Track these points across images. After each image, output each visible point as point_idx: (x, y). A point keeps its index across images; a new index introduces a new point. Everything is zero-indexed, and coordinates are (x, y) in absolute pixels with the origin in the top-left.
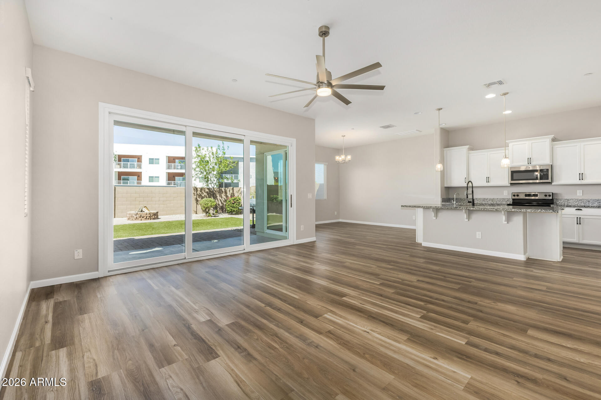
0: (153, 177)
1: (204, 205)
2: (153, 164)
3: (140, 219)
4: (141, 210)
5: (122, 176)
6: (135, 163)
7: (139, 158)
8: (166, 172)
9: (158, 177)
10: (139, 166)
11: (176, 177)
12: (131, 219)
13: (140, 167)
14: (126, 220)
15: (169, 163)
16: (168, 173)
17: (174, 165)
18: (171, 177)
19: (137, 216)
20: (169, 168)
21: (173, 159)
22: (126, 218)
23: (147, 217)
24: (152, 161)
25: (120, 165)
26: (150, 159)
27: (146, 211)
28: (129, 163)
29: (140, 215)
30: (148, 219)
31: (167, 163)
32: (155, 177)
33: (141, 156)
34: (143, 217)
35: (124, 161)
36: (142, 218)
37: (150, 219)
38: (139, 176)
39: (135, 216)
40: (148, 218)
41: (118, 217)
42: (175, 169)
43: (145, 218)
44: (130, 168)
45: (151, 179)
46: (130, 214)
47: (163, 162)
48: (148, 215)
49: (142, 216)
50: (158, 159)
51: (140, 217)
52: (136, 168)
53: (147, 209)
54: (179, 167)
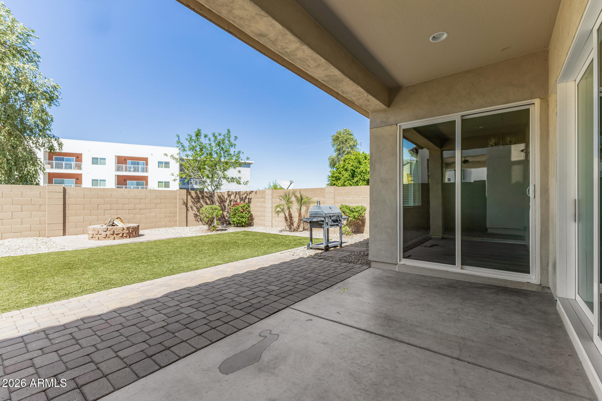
0: (97, 180)
1: (208, 215)
2: (98, 164)
3: (113, 237)
4: (112, 223)
5: (54, 179)
6: (73, 163)
7: (78, 157)
8: (115, 175)
9: (105, 181)
10: (77, 167)
11: (128, 181)
12: (97, 238)
13: (79, 167)
14: (87, 240)
15: (118, 163)
16: (118, 176)
17: (125, 166)
18: (122, 181)
19: (108, 233)
20: (118, 169)
21: (124, 159)
22: (86, 236)
23: (123, 234)
24: (95, 161)
25: (51, 164)
26: (93, 158)
27: (120, 225)
28: (64, 163)
29: (112, 230)
30: (126, 237)
31: (116, 164)
32: (100, 180)
33: (81, 154)
34: (117, 234)
35: (57, 159)
36: (115, 236)
37: (128, 237)
38: (78, 179)
39: (104, 233)
40: (125, 235)
41: (68, 235)
42: (127, 171)
43: (121, 235)
44: (65, 168)
45: (95, 182)
46: (94, 230)
47: (111, 163)
48: (126, 231)
49: (115, 233)
50: (105, 159)
51: (113, 235)
52: (74, 169)
53: (122, 221)
54: (132, 169)
